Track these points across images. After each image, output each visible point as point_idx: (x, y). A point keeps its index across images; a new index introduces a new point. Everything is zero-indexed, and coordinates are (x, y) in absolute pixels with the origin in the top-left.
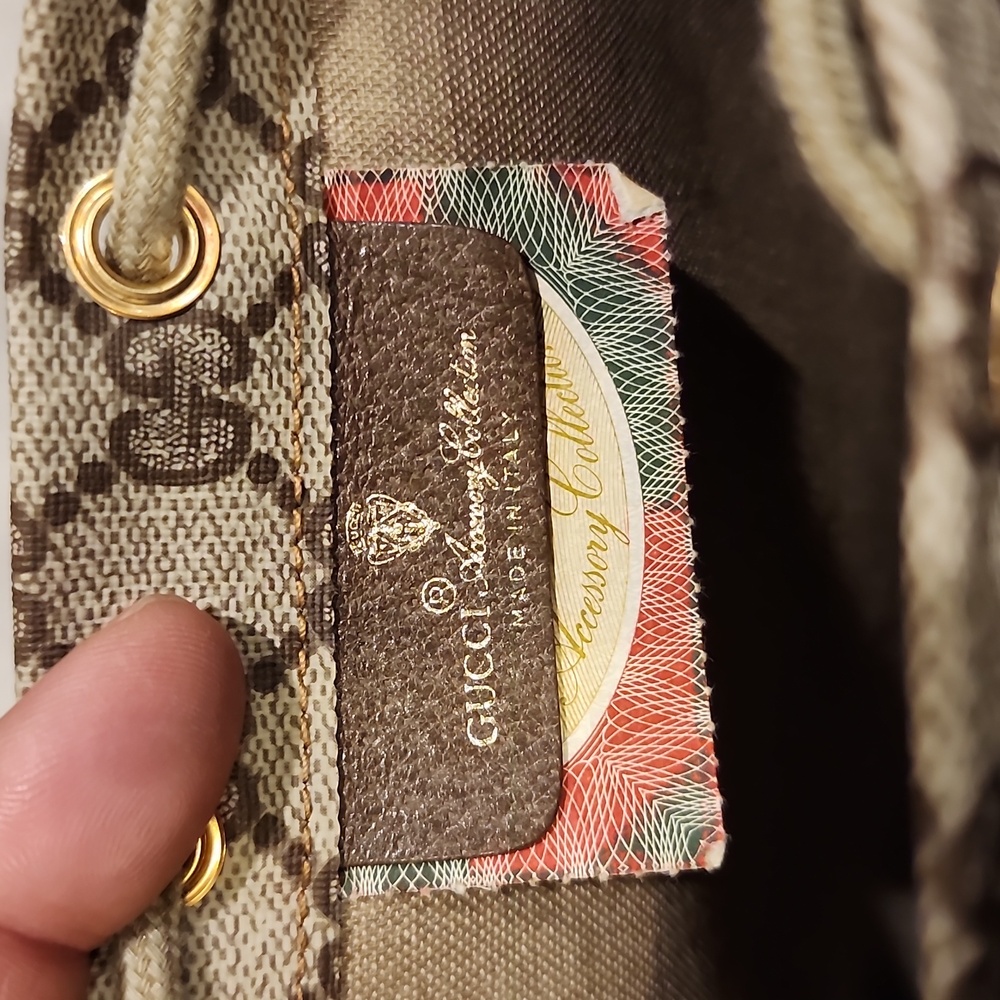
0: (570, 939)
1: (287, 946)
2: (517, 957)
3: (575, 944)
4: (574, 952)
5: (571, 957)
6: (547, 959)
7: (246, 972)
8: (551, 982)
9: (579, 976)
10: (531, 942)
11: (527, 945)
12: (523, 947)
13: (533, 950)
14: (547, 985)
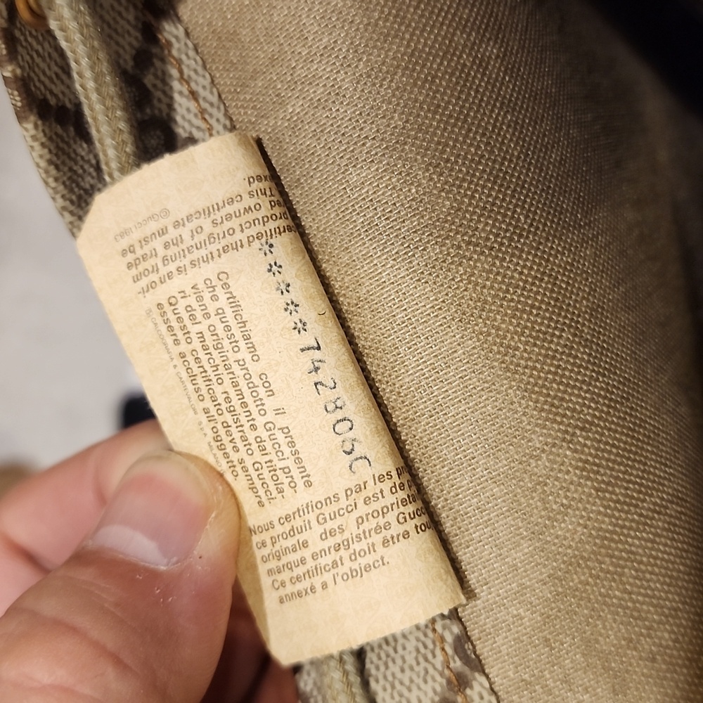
0: (651, 573)
1: (431, 646)
2: (614, 601)
3: (657, 575)
4: (658, 581)
5: (658, 585)
6: (639, 594)
7: (412, 668)
8: (651, 608)
9: (670, 596)
10: (621, 586)
11: (618, 589)
12: (617, 592)
13: (625, 591)
14: (649, 612)
